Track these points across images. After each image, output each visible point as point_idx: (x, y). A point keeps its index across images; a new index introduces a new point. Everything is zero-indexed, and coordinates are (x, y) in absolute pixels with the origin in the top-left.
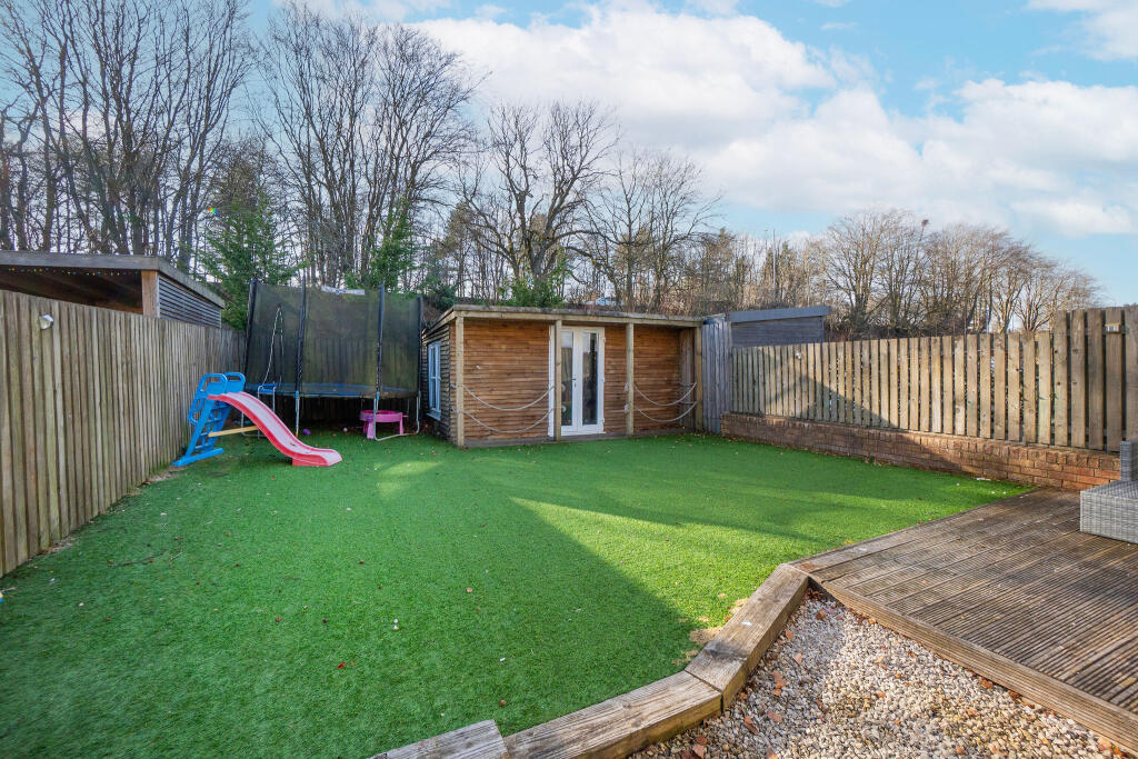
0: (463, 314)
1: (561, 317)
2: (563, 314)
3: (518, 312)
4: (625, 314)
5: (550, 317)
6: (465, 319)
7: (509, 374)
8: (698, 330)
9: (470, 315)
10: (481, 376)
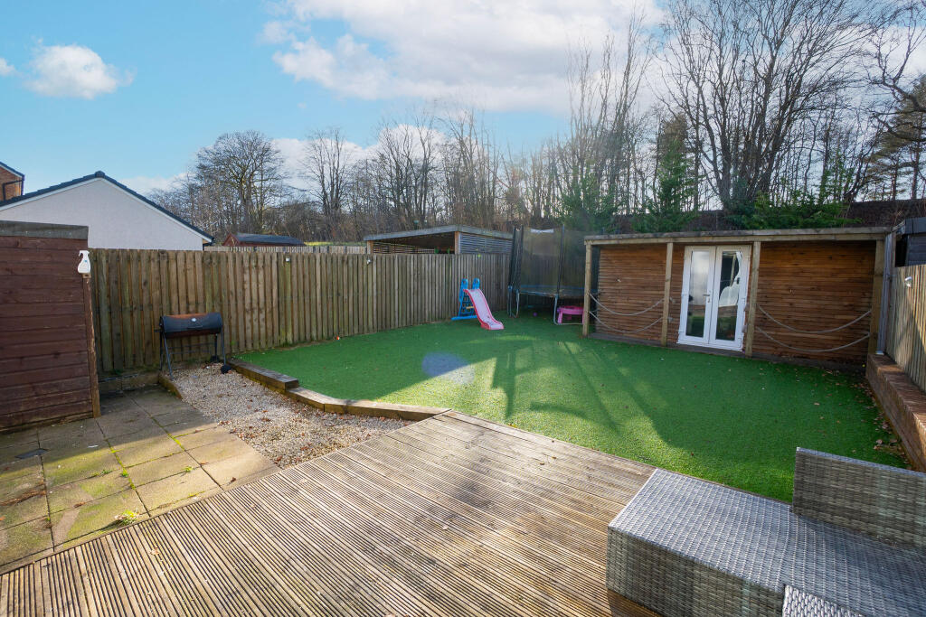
0: (591, 243)
1: (672, 240)
2: (674, 238)
3: (632, 238)
4: (750, 232)
5: (661, 241)
6: (593, 246)
7: (643, 287)
8: (878, 244)
9: (596, 243)
10: (620, 288)
